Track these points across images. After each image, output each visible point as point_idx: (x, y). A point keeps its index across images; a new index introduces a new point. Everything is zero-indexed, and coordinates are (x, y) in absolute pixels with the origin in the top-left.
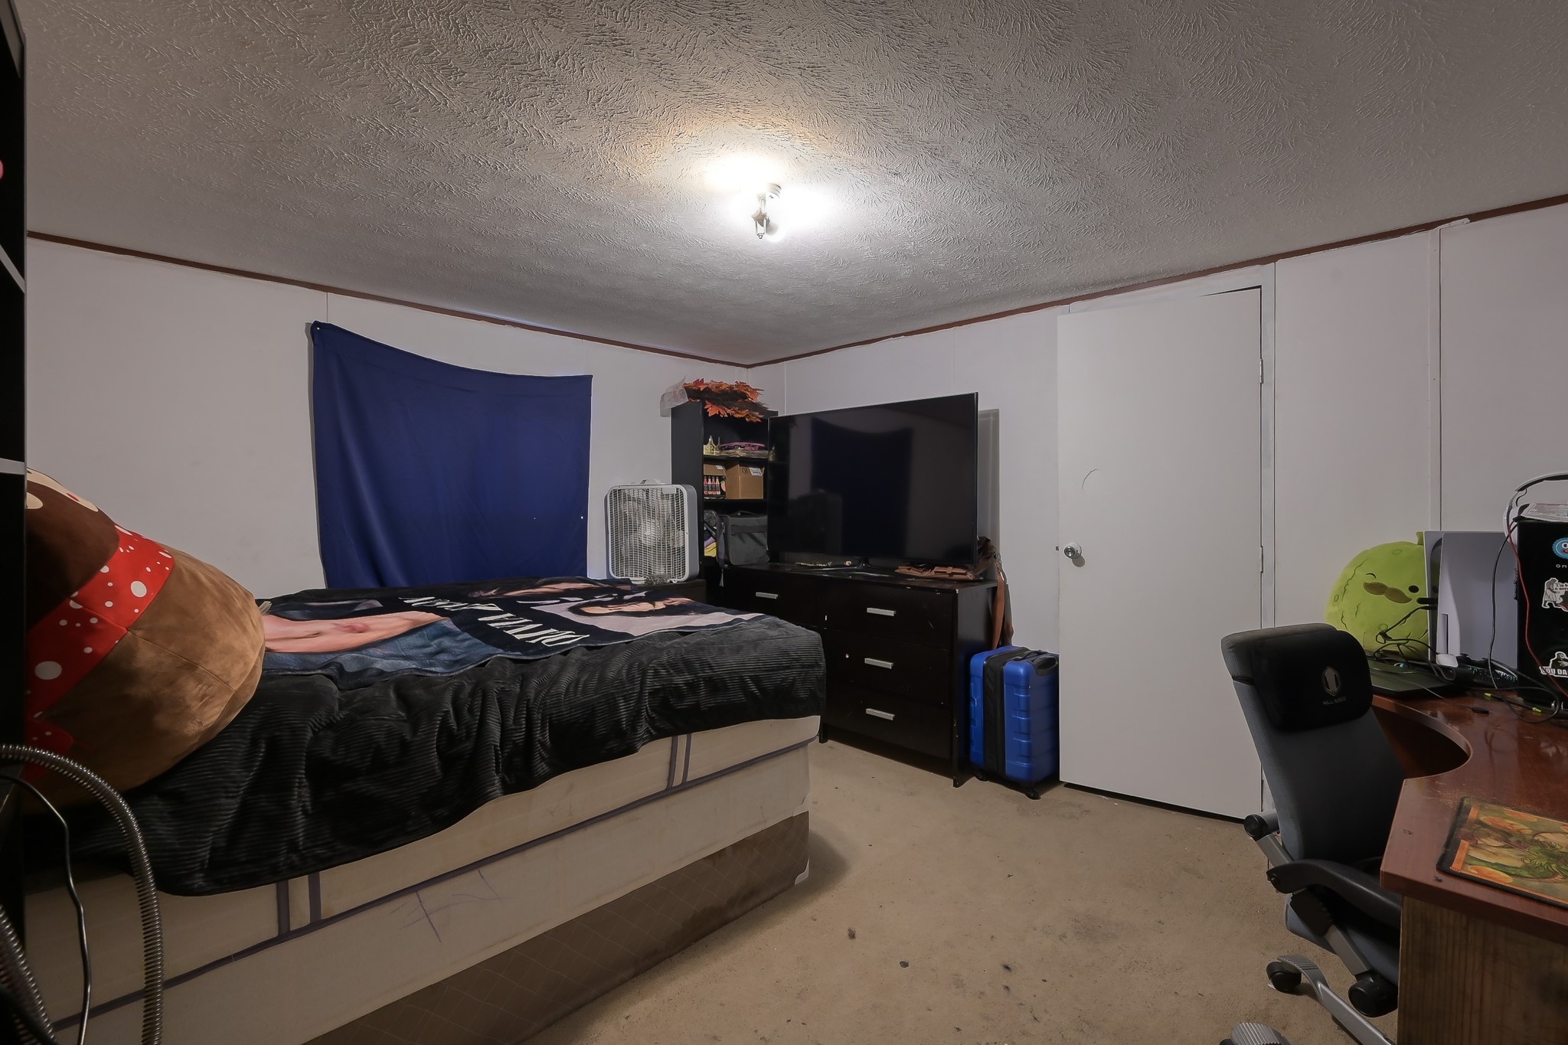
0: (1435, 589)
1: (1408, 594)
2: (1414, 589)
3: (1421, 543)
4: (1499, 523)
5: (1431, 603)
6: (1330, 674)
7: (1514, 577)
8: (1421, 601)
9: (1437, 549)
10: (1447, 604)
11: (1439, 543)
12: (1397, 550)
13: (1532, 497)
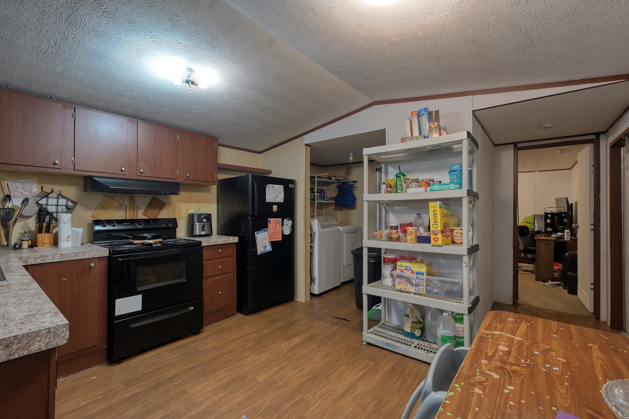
0: (534, 222)
1: (531, 223)
2: (532, 222)
3: (532, 216)
4: (542, 213)
5: (534, 224)
6: (525, 230)
7: (544, 219)
8: (533, 224)
9: (535, 217)
10: (536, 224)
11: (535, 216)
12: (529, 217)
13: (546, 210)
